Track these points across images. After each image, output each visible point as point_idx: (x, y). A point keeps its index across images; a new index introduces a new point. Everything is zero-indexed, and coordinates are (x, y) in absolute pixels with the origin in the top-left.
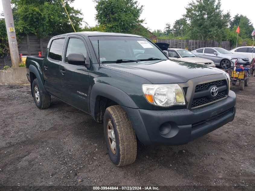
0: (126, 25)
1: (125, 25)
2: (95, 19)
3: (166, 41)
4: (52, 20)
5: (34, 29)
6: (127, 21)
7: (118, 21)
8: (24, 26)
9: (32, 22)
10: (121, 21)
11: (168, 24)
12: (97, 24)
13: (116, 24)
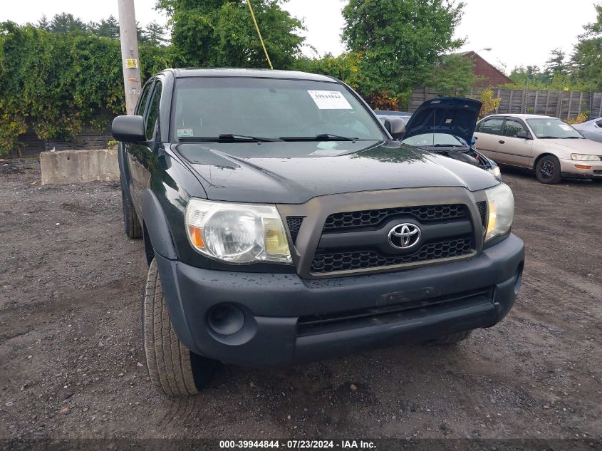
0: (413, 53)
1: (411, 54)
2: (341, 39)
3: (524, 93)
4: (233, 43)
5: (198, 62)
6: (415, 43)
7: (395, 42)
8: (176, 55)
9: (194, 47)
10: (401, 43)
11: (558, 50)
12: (345, 50)
13: (387, 50)
